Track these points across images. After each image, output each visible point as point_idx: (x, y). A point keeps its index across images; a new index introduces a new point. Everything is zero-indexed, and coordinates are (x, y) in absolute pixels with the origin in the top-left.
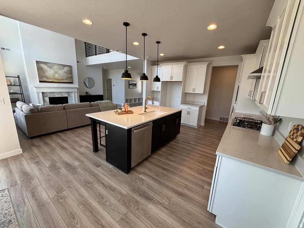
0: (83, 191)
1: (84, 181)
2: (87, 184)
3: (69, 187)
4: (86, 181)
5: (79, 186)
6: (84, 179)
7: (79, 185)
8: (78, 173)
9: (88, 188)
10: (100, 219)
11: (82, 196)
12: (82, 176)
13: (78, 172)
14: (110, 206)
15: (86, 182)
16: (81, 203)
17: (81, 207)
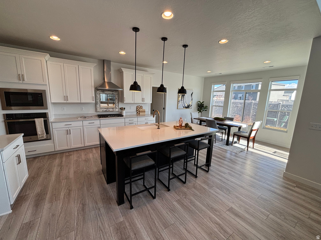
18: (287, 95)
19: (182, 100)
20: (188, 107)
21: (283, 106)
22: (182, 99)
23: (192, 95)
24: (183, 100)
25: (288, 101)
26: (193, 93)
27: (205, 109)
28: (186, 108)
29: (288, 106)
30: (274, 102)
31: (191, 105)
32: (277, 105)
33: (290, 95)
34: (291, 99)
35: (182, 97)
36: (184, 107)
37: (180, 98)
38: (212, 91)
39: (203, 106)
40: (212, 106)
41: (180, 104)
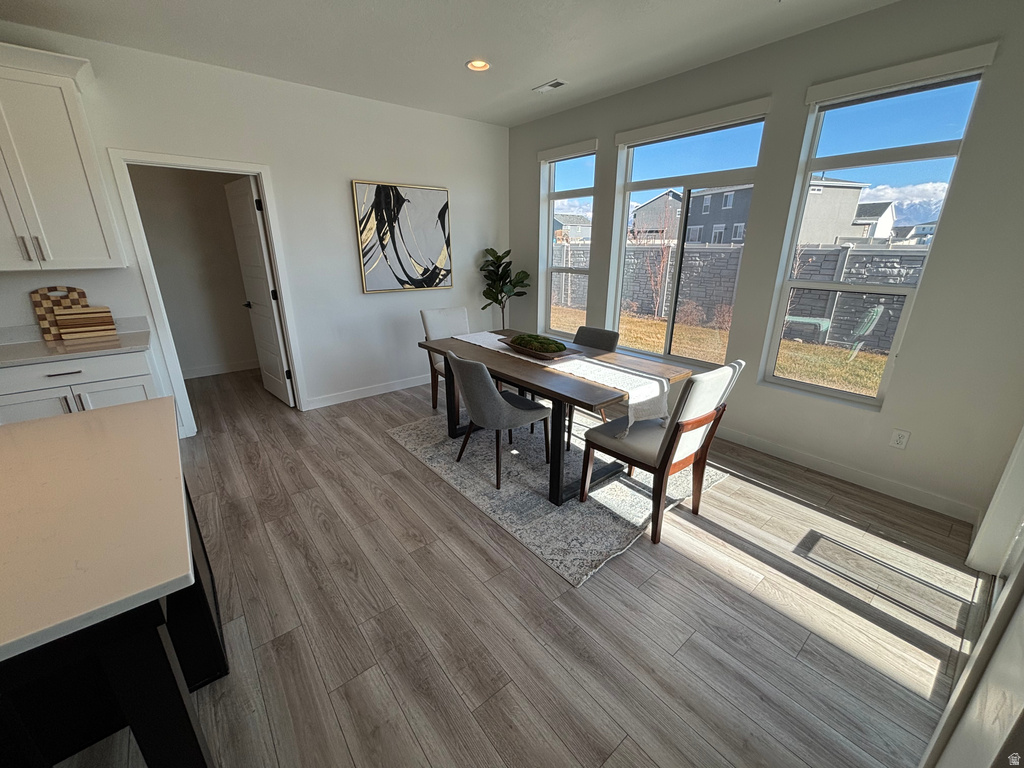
0: (365, 546)
1: (356, 575)
2: (351, 563)
3: (401, 562)
4: (352, 575)
5: (373, 560)
6: (356, 581)
7: (374, 564)
8: (374, 613)
9: (350, 550)
10: (343, 494)
11: (369, 533)
12: (361, 597)
13: (374, 618)
14: (317, 506)
15: (351, 570)
16: (371, 520)
17: (373, 515)
18: (864, 222)
19: (383, 247)
20: (430, 279)
21: (855, 258)
22: (381, 239)
23: (442, 215)
24: (390, 248)
25: (866, 241)
26: (447, 204)
27: (518, 289)
28: (418, 284)
29: (873, 256)
30: (823, 246)
31: (449, 272)
32: (831, 258)
33: (874, 222)
34: (875, 236)
35: (379, 230)
36: (402, 282)
37: (370, 234)
38: (544, 192)
39: (506, 273)
40: (550, 272)
41: (377, 260)
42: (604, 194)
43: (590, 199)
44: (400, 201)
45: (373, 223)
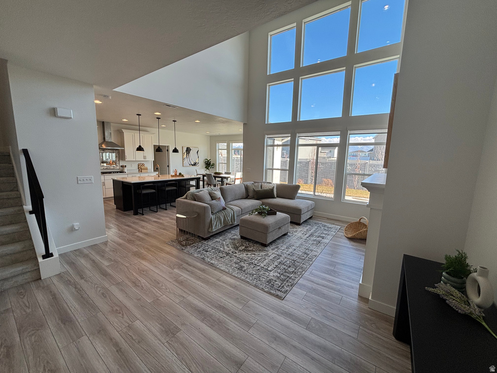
19: (187, 158)
20: (195, 164)
23: (197, 152)
27: (212, 167)
28: (193, 165)
31: (198, 163)
36: (190, 164)
37: (185, 156)
38: (217, 148)
39: (210, 164)
40: (219, 163)
41: (186, 161)
42: (228, 150)
43: (226, 151)
44: (190, 150)
45: (186, 154)
